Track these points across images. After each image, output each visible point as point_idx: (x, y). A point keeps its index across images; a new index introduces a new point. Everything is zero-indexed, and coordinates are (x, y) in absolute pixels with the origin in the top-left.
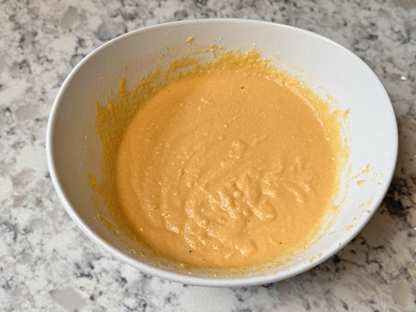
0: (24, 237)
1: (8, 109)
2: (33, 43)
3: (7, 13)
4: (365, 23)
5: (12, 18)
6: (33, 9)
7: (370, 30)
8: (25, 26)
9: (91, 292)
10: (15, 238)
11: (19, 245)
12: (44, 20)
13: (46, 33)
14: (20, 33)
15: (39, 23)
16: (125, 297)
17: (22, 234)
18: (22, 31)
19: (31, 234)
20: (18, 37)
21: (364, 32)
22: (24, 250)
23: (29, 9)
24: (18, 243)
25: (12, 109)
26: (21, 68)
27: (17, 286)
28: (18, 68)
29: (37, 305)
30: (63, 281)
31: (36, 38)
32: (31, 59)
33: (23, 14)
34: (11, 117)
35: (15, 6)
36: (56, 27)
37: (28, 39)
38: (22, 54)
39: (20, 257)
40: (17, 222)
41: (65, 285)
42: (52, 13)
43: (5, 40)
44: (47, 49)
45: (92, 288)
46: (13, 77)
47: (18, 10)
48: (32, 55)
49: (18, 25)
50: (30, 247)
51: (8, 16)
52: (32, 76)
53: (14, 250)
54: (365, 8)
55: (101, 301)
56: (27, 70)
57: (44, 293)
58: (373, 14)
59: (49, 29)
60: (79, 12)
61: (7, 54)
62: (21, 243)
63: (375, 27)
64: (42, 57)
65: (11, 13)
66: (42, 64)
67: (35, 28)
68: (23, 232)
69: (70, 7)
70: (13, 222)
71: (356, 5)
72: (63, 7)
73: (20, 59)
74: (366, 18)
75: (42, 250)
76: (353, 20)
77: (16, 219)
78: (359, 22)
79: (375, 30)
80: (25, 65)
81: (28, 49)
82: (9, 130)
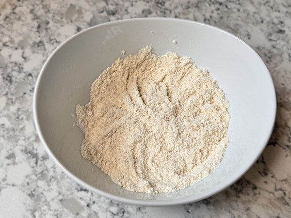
0: (42, 162)
1: (30, 75)
2: (47, 29)
3: (28, 8)
4: (276, 21)
5: (32, 11)
6: (46, 6)
7: (279, 26)
8: (41, 17)
9: (88, 202)
10: (36, 163)
11: (39, 168)
12: (54, 13)
13: (55, 22)
14: (37, 22)
15: (50, 15)
16: (110, 206)
17: (41, 161)
18: (38, 20)
19: (47, 160)
20: (36, 25)
21: (275, 28)
22: (42, 171)
23: (43, 5)
24: (38, 166)
25: (33, 75)
26: (38, 46)
27: (38, 195)
28: (36, 46)
29: (51, 208)
30: (69, 193)
31: (48, 26)
32: (45, 40)
33: (39, 9)
34: (32, 80)
35: (33, 3)
36: (62, 18)
37: (43, 26)
38: (39, 36)
39: (40, 175)
40: (37, 152)
41: (70, 196)
42: (59, 9)
43: (27, 26)
44: (56, 34)
45: (88, 199)
46: (34, 53)
47: (36, 6)
48: (46, 37)
49: (36, 17)
50: (47, 170)
51: (29, 10)
52: (46, 52)
53: (36, 171)
54: (276, 11)
55: (94, 208)
56: (43, 48)
57: (56, 201)
58: (282, 15)
59: (57, 20)
60: (77, 8)
61: (29, 36)
62: (40, 166)
63: (283, 25)
64: (53, 40)
65: (31, 8)
66: (53, 44)
67: (47, 19)
68: (42, 159)
69: (71, 5)
70: (35, 152)
71: (270, 8)
72: (66, 5)
73: (38, 40)
74: (277, 17)
75: (54, 172)
76: (268, 19)
77: (37, 150)
78: (272, 20)
79: (283, 27)
80: (41, 44)
81: (43, 33)
82: (31, 89)
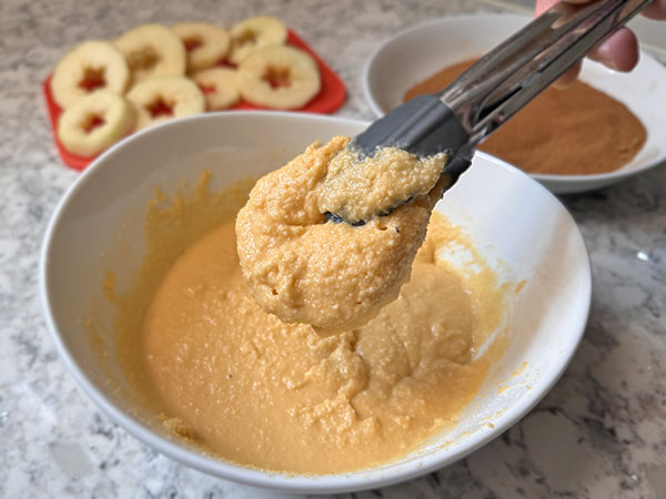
0: (42, 365)
9: (105, 458)
10: (31, 363)
11: (33, 374)
16: (148, 476)
17: (42, 361)
19: (53, 363)
24: (32, 371)
29: (27, 456)
30: (73, 433)
40: (40, 344)
41: (72, 440)
45: (107, 452)
50: (46, 379)
55: (114, 473)
57: (42, 443)
62: (36, 371)
68: (43, 358)
70: (35, 343)
75: (59, 387)
77: (40, 340)
